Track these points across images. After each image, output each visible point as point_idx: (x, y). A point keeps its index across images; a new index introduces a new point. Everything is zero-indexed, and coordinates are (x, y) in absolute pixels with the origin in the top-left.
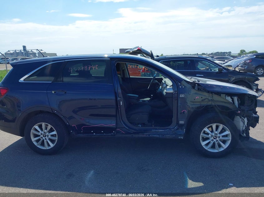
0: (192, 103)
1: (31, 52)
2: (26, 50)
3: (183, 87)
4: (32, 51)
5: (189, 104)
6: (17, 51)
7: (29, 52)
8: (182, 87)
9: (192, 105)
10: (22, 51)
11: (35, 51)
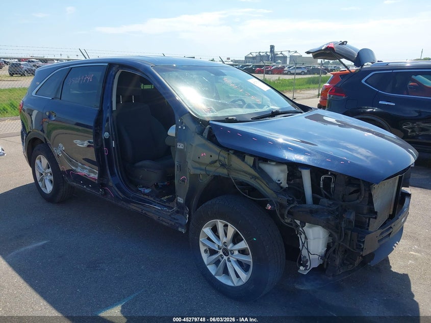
0: (197, 165)
1: (281, 55)
2: (274, 52)
3: (184, 128)
4: (281, 53)
5: (190, 164)
6: (262, 54)
7: (277, 54)
8: (182, 127)
9: (196, 168)
10: (269, 54)
11: (286, 54)
